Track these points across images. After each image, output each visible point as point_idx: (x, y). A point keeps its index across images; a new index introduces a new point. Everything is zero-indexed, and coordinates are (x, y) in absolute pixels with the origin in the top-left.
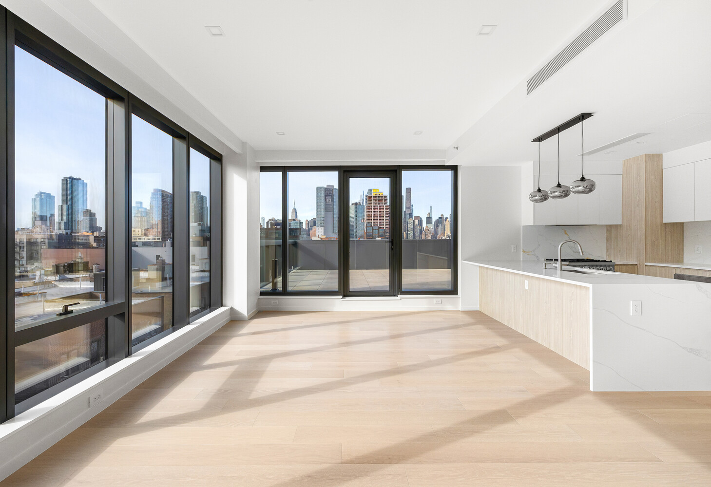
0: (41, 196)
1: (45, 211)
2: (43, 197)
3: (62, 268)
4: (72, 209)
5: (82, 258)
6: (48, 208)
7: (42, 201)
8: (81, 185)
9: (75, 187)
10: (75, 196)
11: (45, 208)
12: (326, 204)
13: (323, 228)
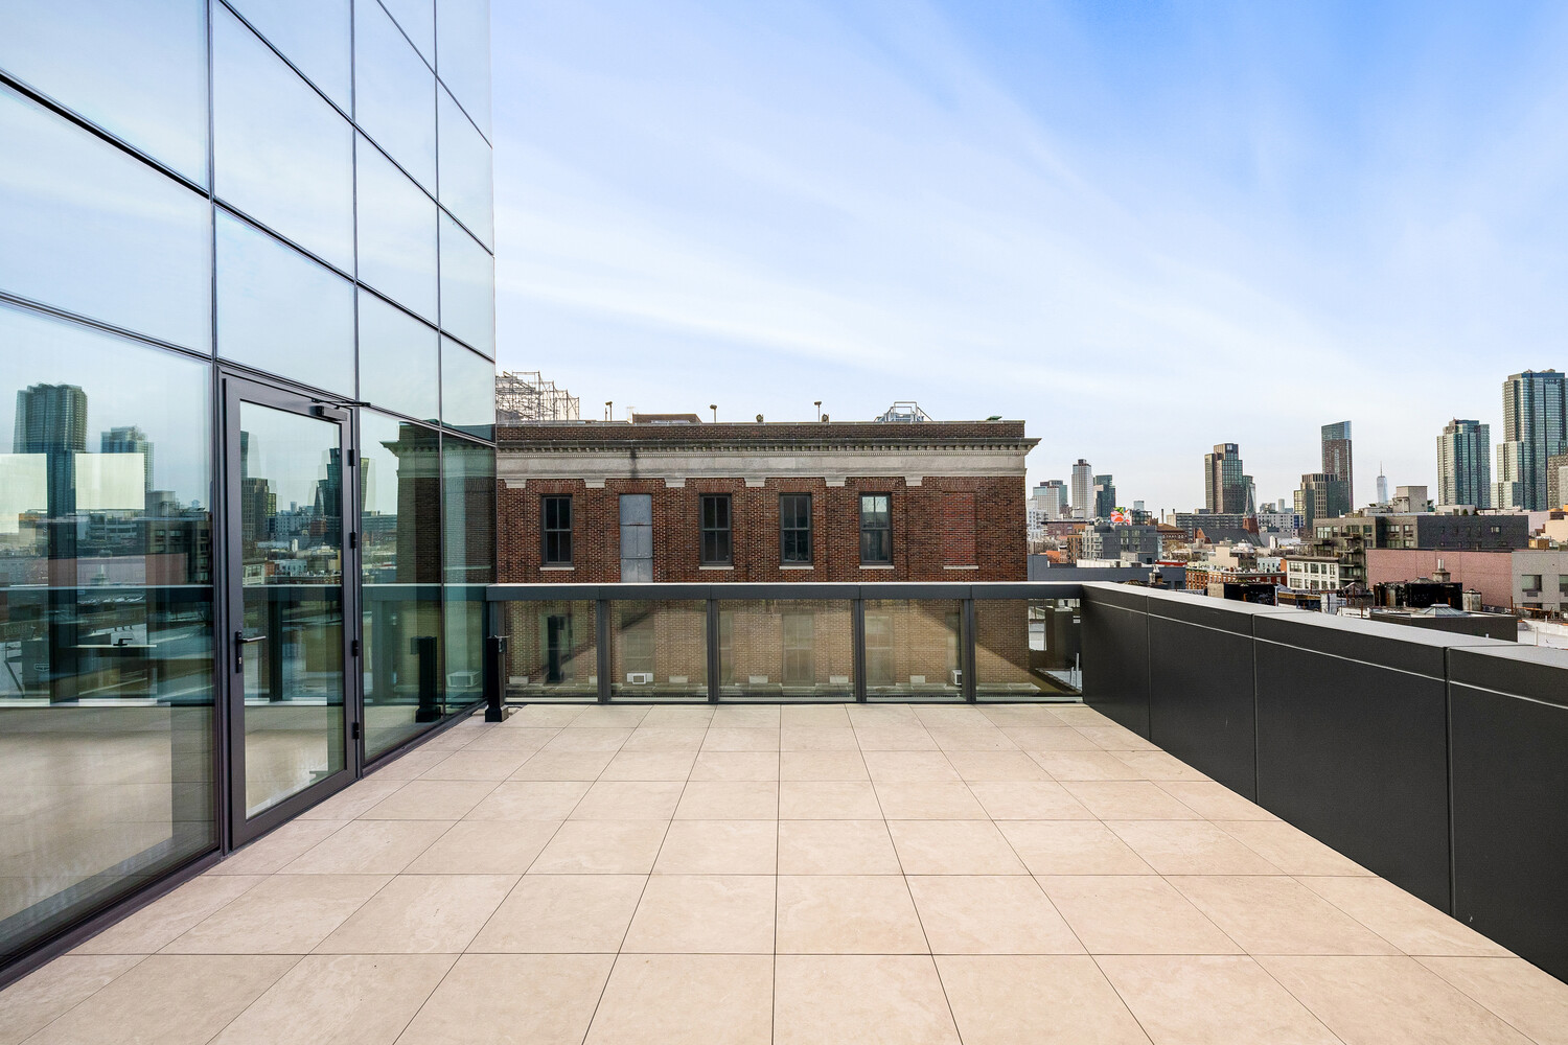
0: (1457, 428)
1: (1466, 461)
2: (1461, 431)
3: (1393, 592)
4: (1533, 450)
5: (1445, 574)
6: (1474, 455)
7: (1458, 439)
8: (1556, 386)
9: (1539, 395)
10: (1539, 416)
11: (1465, 455)
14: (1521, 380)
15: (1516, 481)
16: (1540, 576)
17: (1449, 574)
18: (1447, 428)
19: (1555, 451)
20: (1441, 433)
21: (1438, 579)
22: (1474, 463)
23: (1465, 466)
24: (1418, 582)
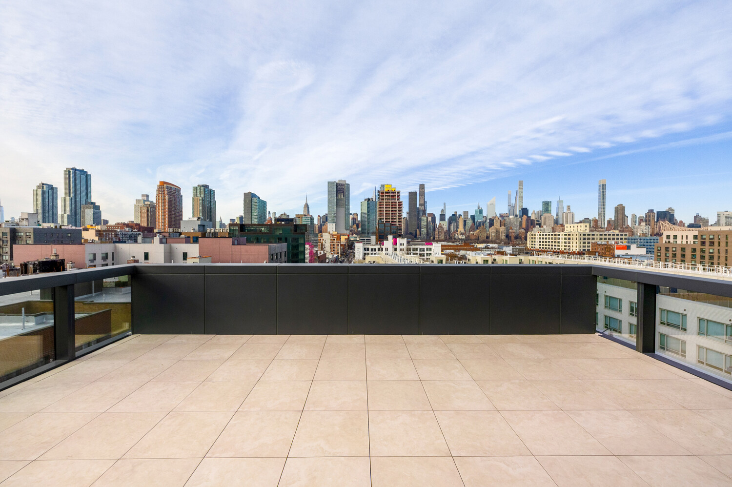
0: (43, 187)
1: (47, 203)
2: (45, 189)
3: (32, 266)
4: (76, 201)
5: (57, 255)
6: (50, 200)
7: (43, 192)
8: (84, 176)
9: (78, 179)
10: (78, 188)
11: (47, 200)
12: (337, 200)
13: (334, 224)
14: (71, 171)
15: (69, 214)
16: (95, 254)
17: (58, 255)
18: (38, 186)
19: (83, 203)
20: (35, 189)
21: (53, 258)
22: (51, 204)
23: (47, 206)
24: (45, 260)
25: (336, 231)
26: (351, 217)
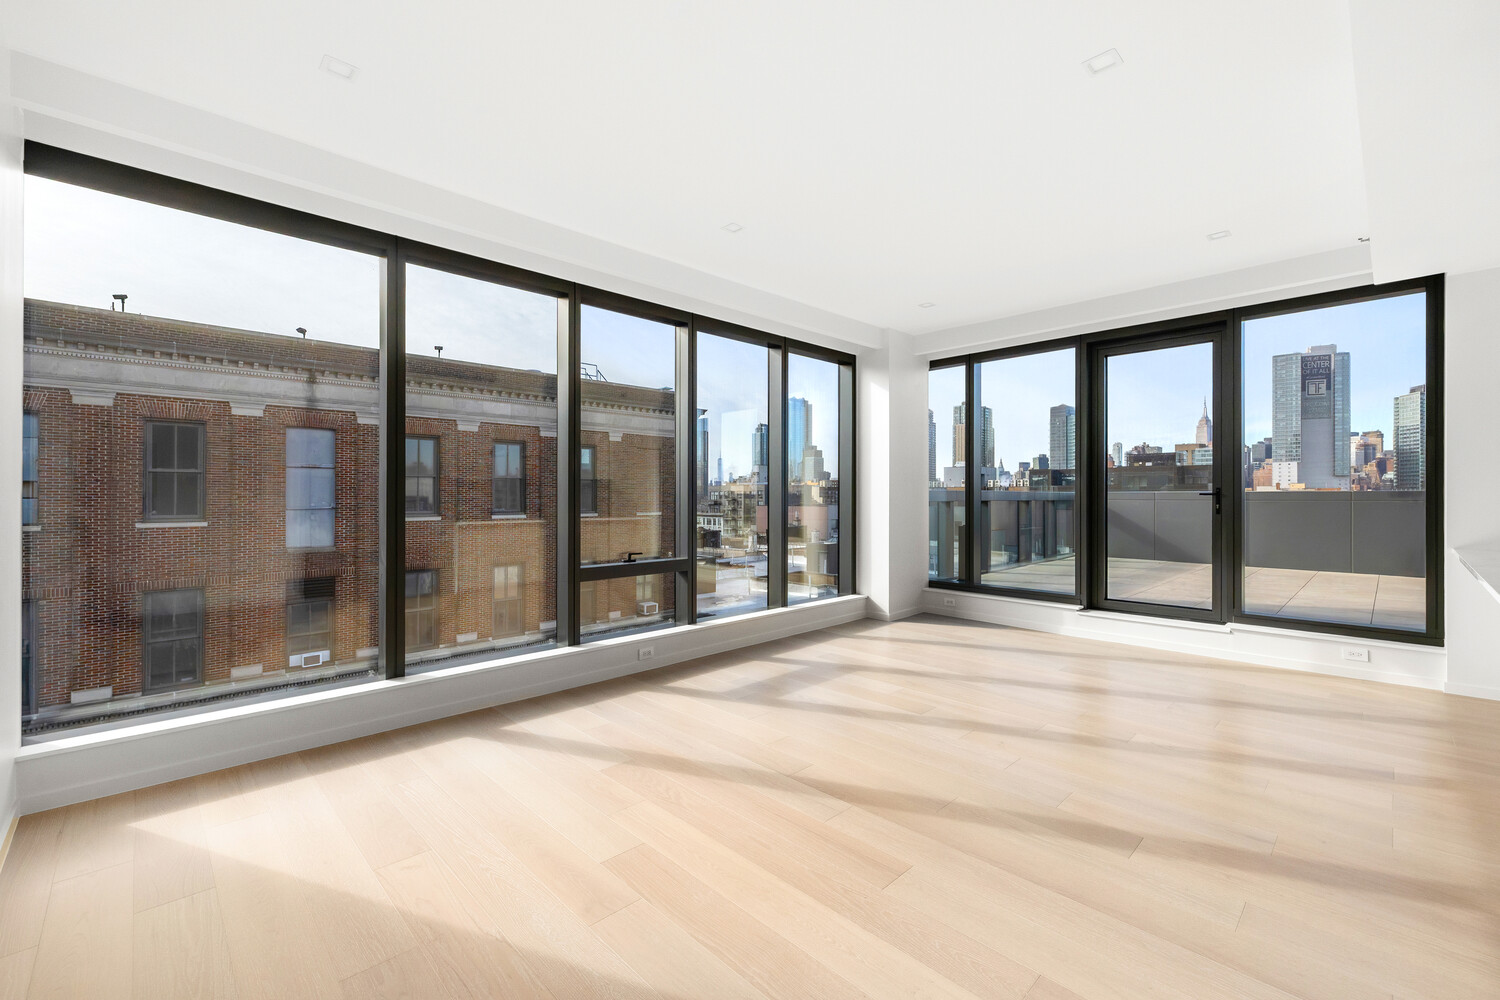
12: (1304, 399)
13: (1294, 464)
25: (1299, 481)
26: (1355, 442)
